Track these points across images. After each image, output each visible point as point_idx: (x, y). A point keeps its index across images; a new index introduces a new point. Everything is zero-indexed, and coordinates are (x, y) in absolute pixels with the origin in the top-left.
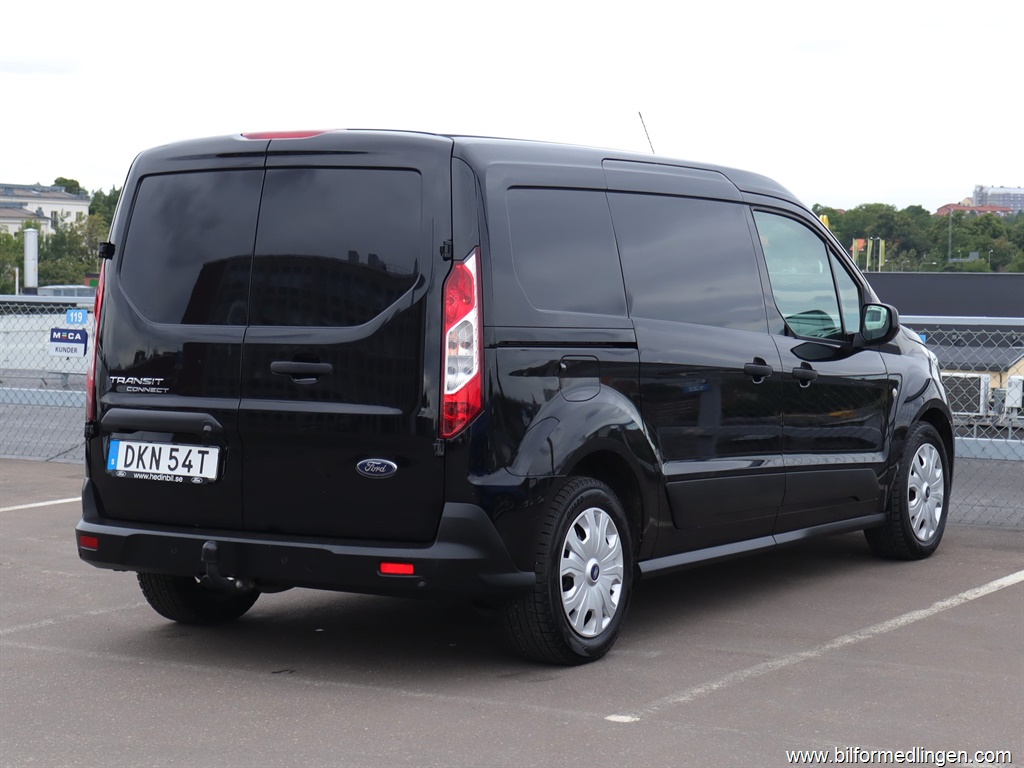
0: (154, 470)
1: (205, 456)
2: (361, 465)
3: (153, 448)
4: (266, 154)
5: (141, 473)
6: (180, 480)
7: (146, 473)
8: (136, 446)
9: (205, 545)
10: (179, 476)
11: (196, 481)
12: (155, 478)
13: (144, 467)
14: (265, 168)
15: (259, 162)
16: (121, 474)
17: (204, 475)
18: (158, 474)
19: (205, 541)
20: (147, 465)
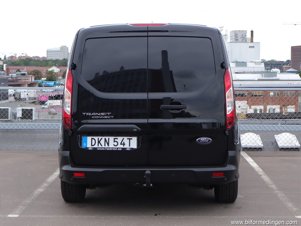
0: (107, 146)
1: (131, 140)
2: (198, 140)
3: (105, 139)
4: (148, 31)
5: (100, 148)
6: (121, 149)
7: (103, 148)
8: (96, 138)
9: (146, 172)
10: (120, 148)
11: (128, 149)
12: (108, 149)
13: (102, 146)
14: (148, 36)
15: (145, 34)
16: (90, 149)
17: (131, 147)
18: (109, 148)
19: (146, 171)
20: (103, 144)
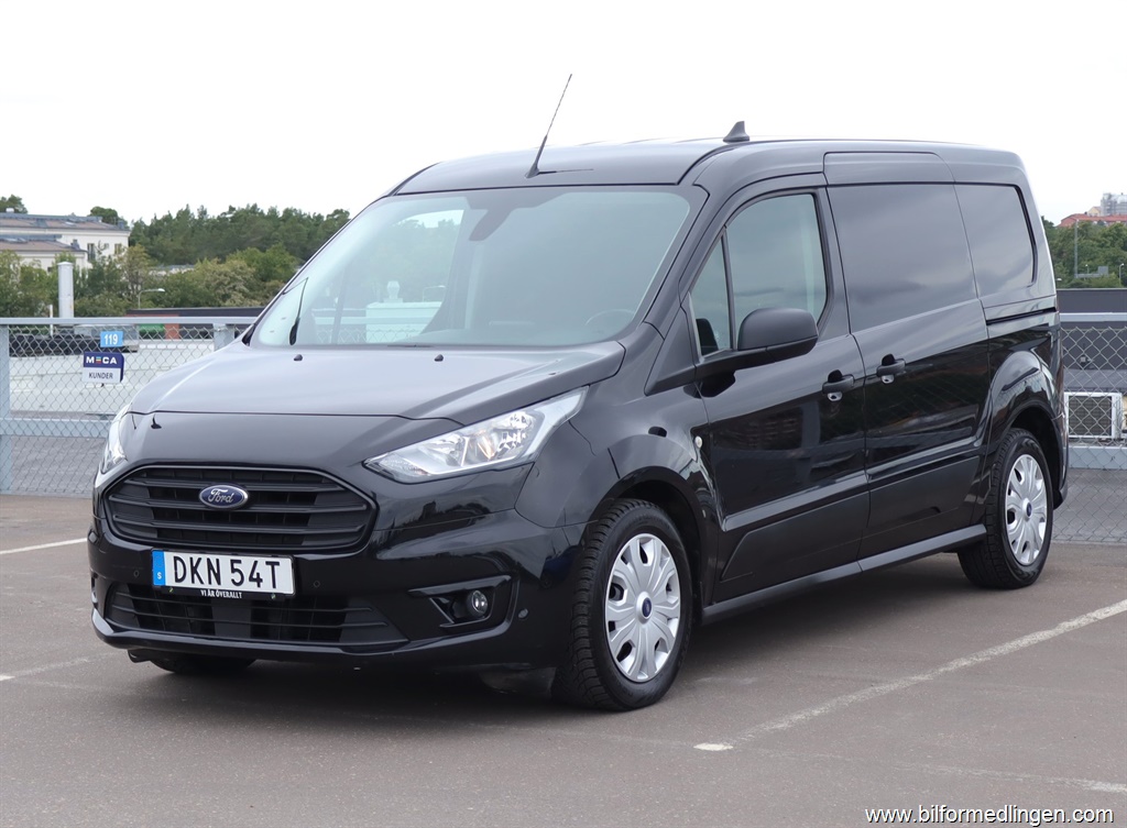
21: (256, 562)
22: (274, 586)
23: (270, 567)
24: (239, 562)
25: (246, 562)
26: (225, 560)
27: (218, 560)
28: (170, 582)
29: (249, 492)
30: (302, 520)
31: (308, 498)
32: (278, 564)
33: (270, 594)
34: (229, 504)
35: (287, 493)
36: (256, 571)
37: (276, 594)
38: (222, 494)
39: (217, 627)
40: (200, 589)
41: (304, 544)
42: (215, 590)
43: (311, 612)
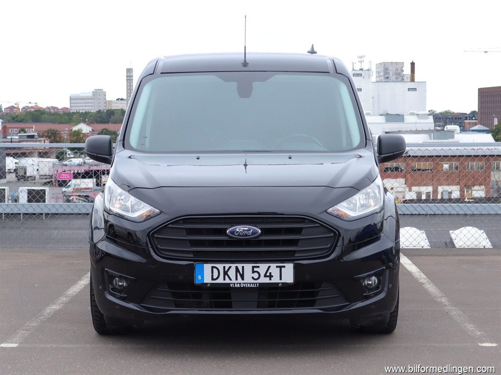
21: (269, 267)
22: (281, 279)
23: (279, 269)
24: (258, 267)
25: (263, 268)
26: (248, 267)
27: (243, 267)
28: (207, 280)
29: (261, 229)
30: (294, 242)
31: (298, 231)
32: (284, 267)
33: (278, 283)
34: (249, 235)
35: (282, 228)
36: (269, 271)
37: (282, 283)
38: (244, 230)
39: (233, 303)
40: (229, 284)
41: (296, 255)
42: (240, 284)
43: (298, 292)
